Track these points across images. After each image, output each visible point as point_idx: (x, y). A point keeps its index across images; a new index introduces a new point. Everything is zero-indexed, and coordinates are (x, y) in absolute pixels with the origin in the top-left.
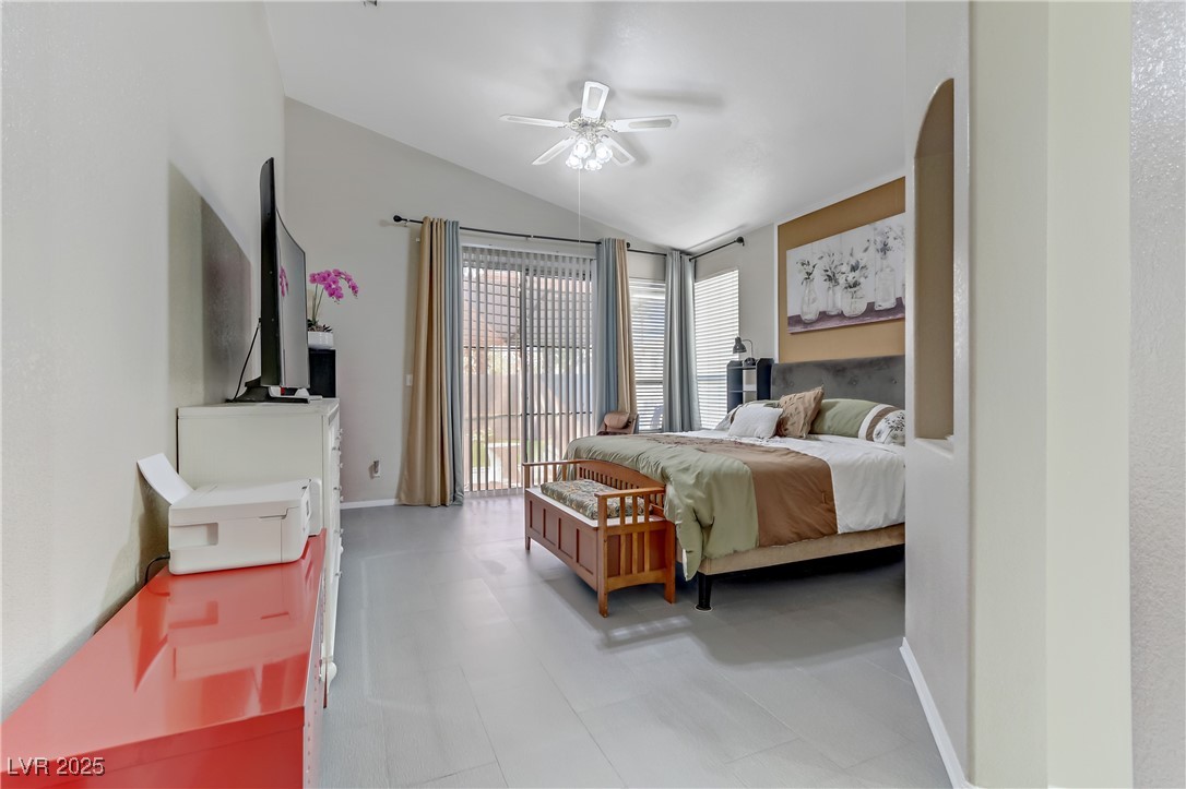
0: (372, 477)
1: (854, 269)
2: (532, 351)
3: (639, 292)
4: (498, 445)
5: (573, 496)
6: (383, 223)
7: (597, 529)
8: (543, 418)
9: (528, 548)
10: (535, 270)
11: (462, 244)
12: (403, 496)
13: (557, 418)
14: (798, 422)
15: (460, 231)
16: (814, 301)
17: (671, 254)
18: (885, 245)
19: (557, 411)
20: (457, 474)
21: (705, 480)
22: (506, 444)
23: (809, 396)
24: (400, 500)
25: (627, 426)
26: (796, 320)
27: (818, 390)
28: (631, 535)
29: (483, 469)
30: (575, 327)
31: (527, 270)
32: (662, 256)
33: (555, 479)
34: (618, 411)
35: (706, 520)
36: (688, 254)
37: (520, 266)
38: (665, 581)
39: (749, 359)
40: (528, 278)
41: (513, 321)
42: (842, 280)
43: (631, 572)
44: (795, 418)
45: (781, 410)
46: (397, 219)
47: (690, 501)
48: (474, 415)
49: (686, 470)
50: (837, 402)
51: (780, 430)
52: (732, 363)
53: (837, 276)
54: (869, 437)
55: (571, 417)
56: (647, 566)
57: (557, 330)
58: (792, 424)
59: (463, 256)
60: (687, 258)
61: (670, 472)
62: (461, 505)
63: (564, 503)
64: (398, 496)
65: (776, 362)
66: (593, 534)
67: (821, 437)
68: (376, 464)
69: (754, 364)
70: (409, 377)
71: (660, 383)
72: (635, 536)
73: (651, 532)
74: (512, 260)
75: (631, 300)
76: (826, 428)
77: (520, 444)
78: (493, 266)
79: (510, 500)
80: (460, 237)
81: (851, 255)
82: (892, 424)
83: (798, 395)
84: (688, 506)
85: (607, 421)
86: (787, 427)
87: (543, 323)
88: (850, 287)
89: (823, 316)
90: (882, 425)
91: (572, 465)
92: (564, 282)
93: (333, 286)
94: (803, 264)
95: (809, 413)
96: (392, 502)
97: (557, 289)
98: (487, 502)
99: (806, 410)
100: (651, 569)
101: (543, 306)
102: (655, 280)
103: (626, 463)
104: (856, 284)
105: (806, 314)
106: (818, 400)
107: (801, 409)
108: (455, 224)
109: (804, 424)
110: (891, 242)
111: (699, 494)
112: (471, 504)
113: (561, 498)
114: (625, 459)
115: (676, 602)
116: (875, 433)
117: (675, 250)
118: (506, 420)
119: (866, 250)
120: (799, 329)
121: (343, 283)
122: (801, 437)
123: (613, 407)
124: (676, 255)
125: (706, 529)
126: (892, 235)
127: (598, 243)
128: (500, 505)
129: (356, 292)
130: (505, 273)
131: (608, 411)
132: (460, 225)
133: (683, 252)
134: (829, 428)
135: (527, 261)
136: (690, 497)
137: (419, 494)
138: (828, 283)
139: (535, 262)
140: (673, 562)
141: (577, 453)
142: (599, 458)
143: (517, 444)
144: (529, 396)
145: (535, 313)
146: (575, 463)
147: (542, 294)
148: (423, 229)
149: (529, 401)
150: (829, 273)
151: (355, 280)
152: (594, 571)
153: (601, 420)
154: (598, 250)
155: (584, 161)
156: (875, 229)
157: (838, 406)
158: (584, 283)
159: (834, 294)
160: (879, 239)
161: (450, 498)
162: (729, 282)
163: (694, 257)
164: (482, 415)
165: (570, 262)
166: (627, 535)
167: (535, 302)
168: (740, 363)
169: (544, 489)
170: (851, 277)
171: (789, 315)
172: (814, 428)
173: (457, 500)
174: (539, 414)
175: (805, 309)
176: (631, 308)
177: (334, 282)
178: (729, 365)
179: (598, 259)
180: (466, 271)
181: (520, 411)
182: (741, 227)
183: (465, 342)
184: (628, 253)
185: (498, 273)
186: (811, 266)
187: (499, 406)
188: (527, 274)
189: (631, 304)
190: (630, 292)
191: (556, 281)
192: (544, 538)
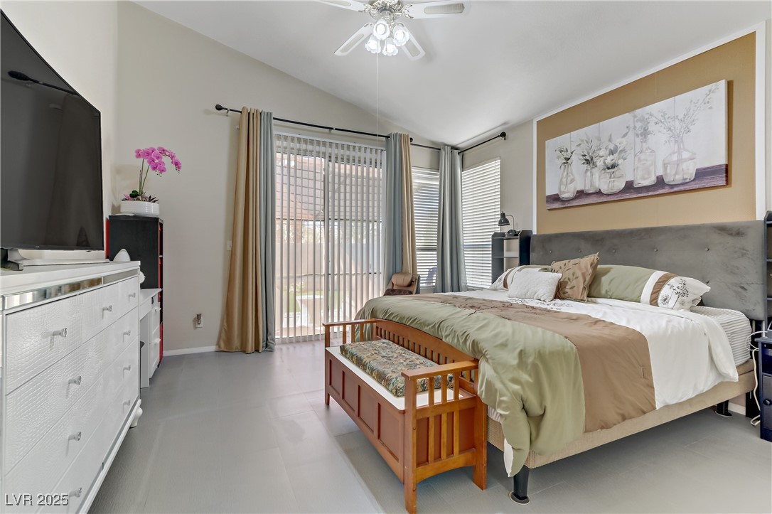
0: (196, 328)
1: (612, 153)
2: (333, 226)
3: (419, 178)
4: (304, 297)
5: (373, 364)
6: (207, 112)
7: (404, 412)
8: (342, 277)
9: (328, 403)
10: (337, 158)
11: (275, 132)
12: (222, 344)
13: (354, 277)
14: (579, 285)
15: (274, 121)
16: (572, 181)
17: (444, 149)
18: (645, 130)
19: (353, 272)
20: (269, 325)
21: (530, 360)
22: (311, 297)
23: (586, 262)
24: (220, 347)
25: (410, 285)
26: (556, 198)
27: (594, 257)
28: (441, 416)
29: (292, 314)
30: (368, 207)
31: (330, 157)
32: (437, 149)
33: (353, 341)
34: (402, 272)
35: (536, 409)
36: (457, 149)
37: (324, 153)
38: (474, 464)
39: (511, 231)
40: (331, 164)
41: (318, 201)
42: (600, 163)
43: (440, 457)
44: (574, 283)
45: (560, 275)
46: (219, 108)
47: (516, 387)
48: (285, 274)
49: (504, 345)
50: (611, 268)
51: (560, 292)
52: (495, 235)
53: (595, 160)
54: (654, 301)
55: (365, 277)
56: (456, 449)
57: (354, 209)
58: (572, 288)
59: (277, 143)
60: (456, 152)
61: (484, 346)
62: (271, 351)
63: (364, 370)
64: (218, 344)
65: (535, 233)
66: (399, 417)
67: (599, 300)
68: (199, 317)
69: (517, 235)
70: (229, 243)
71: (434, 250)
72: (444, 418)
73: (461, 412)
74: (317, 148)
75: (413, 184)
76: (603, 292)
77: (322, 297)
78: (302, 152)
79: (314, 345)
80: (273, 127)
81: (610, 141)
82: (678, 290)
83: (573, 261)
84: (515, 393)
85: (394, 280)
86: (567, 290)
87: (342, 203)
88: (609, 168)
89: (581, 194)
90: (666, 291)
91: (368, 325)
92: (359, 168)
93: (157, 161)
94: (561, 151)
95: (588, 278)
96: (213, 348)
97: (354, 173)
98: (295, 347)
99: (584, 275)
100: (461, 452)
101: (342, 189)
102: (431, 169)
103: (426, 329)
104: (613, 166)
105: (564, 193)
106: (594, 266)
107: (579, 274)
108: (269, 114)
109: (584, 288)
110: (652, 127)
111: (525, 377)
112: (281, 349)
113: (360, 363)
114: (425, 324)
115: (486, 488)
116: (660, 298)
117: (448, 146)
118: (311, 279)
119: (625, 136)
120: (556, 205)
121: (166, 160)
122: (582, 300)
123: (398, 269)
124: (448, 149)
125: (536, 420)
126: (653, 120)
127: (387, 137)
128: (306, 349)
129: (179, 168)
130: (311, 159)
131: (395, 272)
132: (274, 116)
133: (454, 148)
134: (607, 292)
135: (330, 150)
136: (515, 381)
137: (236, 342)
138: (586, 166)
139: (336, 151)
140: (485, 444)
141: (373, 313)
142: (396, 320)
143: (320, 296)
144: (330, 259)
145: (336, 195)
146: (371, 322)
147: (342, 179)
148: (241, 117)
149: (330, 264)
150: (587, 158)
151: (178, 158)
152: (400, 456)
153: (389, 279)
154: (387, 142)
155: (382, 43)
156: (635, 117)
157: (612, 271)
158: (376, 170)
159: (592, 175)
160: (639, 125)
161: (264, 344)
162: (493, 168)
163: (462, 152)
164: (292, 274)
165: (365, 152)
166: (435, 417)
167: (336, 186)
168: (503, 234)
169: (343, 350)
170: (609, 160)
171: (548, 193)
172: (592, 291)
173: (269, 346)
174: (339, 274)
175: (563, 188)
176: (414, 191)
177: (158, 158)
178: (493, 236)
179: (387, 150)
180: (278, 155)
181: (324, 272)
182: (505, 124)
183: (278, 215)
184: (411, 146)
185: (305, 158)
186: (569, 152)
187: (306, 266)
188: (330, 161)
189: (413, 187)
190: (413, 177)
191: (354, 167)
192: (342, 399)
